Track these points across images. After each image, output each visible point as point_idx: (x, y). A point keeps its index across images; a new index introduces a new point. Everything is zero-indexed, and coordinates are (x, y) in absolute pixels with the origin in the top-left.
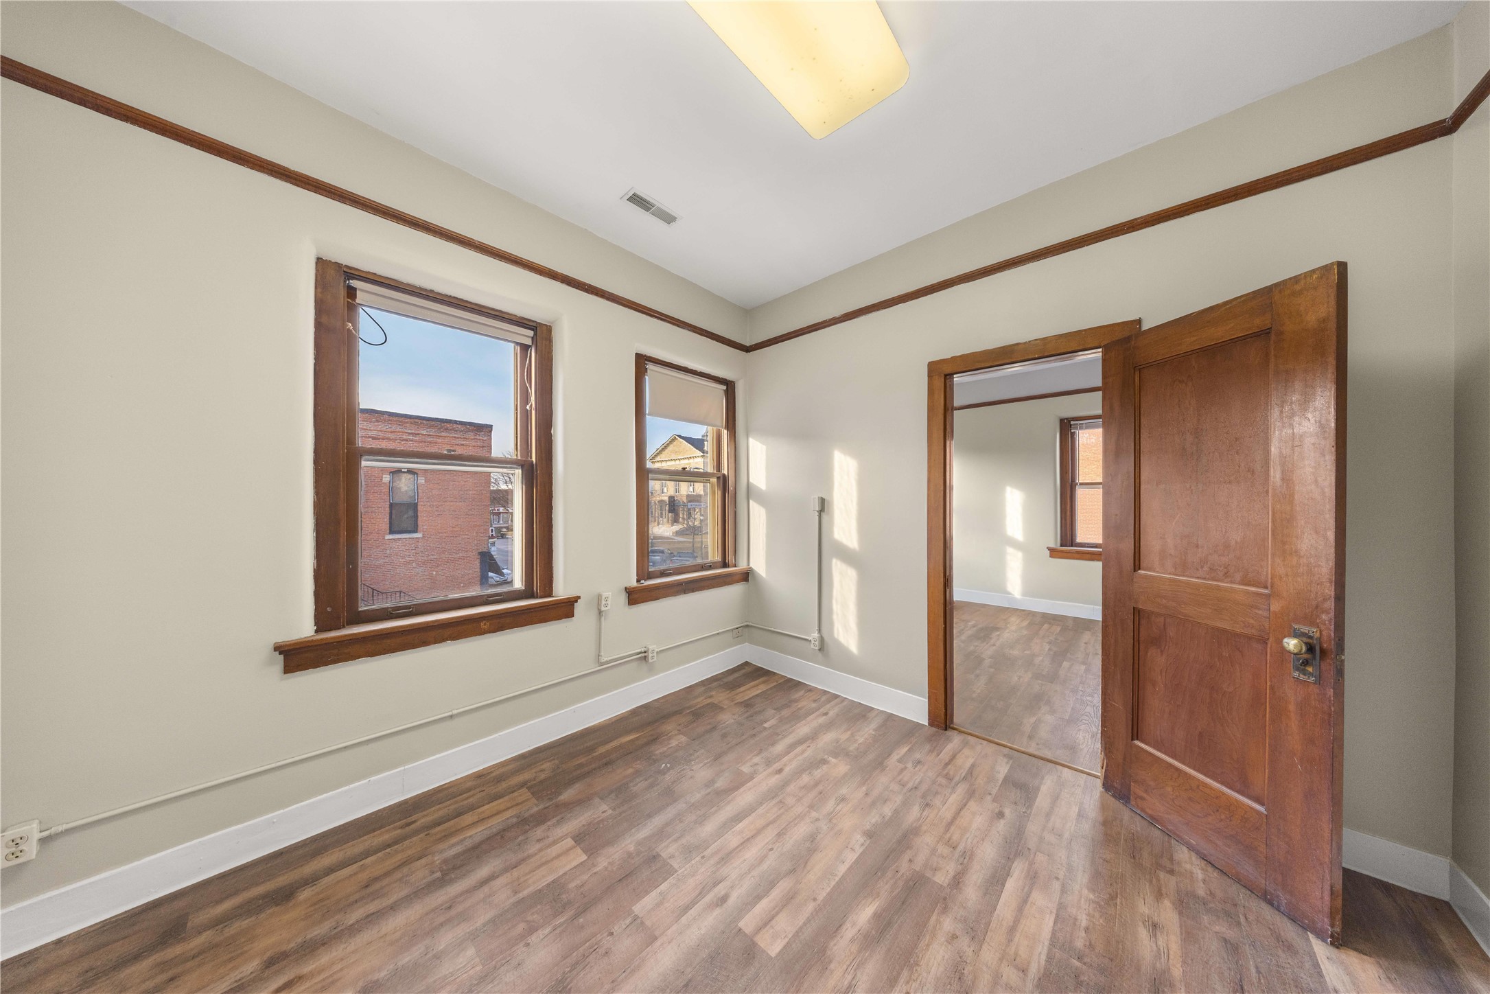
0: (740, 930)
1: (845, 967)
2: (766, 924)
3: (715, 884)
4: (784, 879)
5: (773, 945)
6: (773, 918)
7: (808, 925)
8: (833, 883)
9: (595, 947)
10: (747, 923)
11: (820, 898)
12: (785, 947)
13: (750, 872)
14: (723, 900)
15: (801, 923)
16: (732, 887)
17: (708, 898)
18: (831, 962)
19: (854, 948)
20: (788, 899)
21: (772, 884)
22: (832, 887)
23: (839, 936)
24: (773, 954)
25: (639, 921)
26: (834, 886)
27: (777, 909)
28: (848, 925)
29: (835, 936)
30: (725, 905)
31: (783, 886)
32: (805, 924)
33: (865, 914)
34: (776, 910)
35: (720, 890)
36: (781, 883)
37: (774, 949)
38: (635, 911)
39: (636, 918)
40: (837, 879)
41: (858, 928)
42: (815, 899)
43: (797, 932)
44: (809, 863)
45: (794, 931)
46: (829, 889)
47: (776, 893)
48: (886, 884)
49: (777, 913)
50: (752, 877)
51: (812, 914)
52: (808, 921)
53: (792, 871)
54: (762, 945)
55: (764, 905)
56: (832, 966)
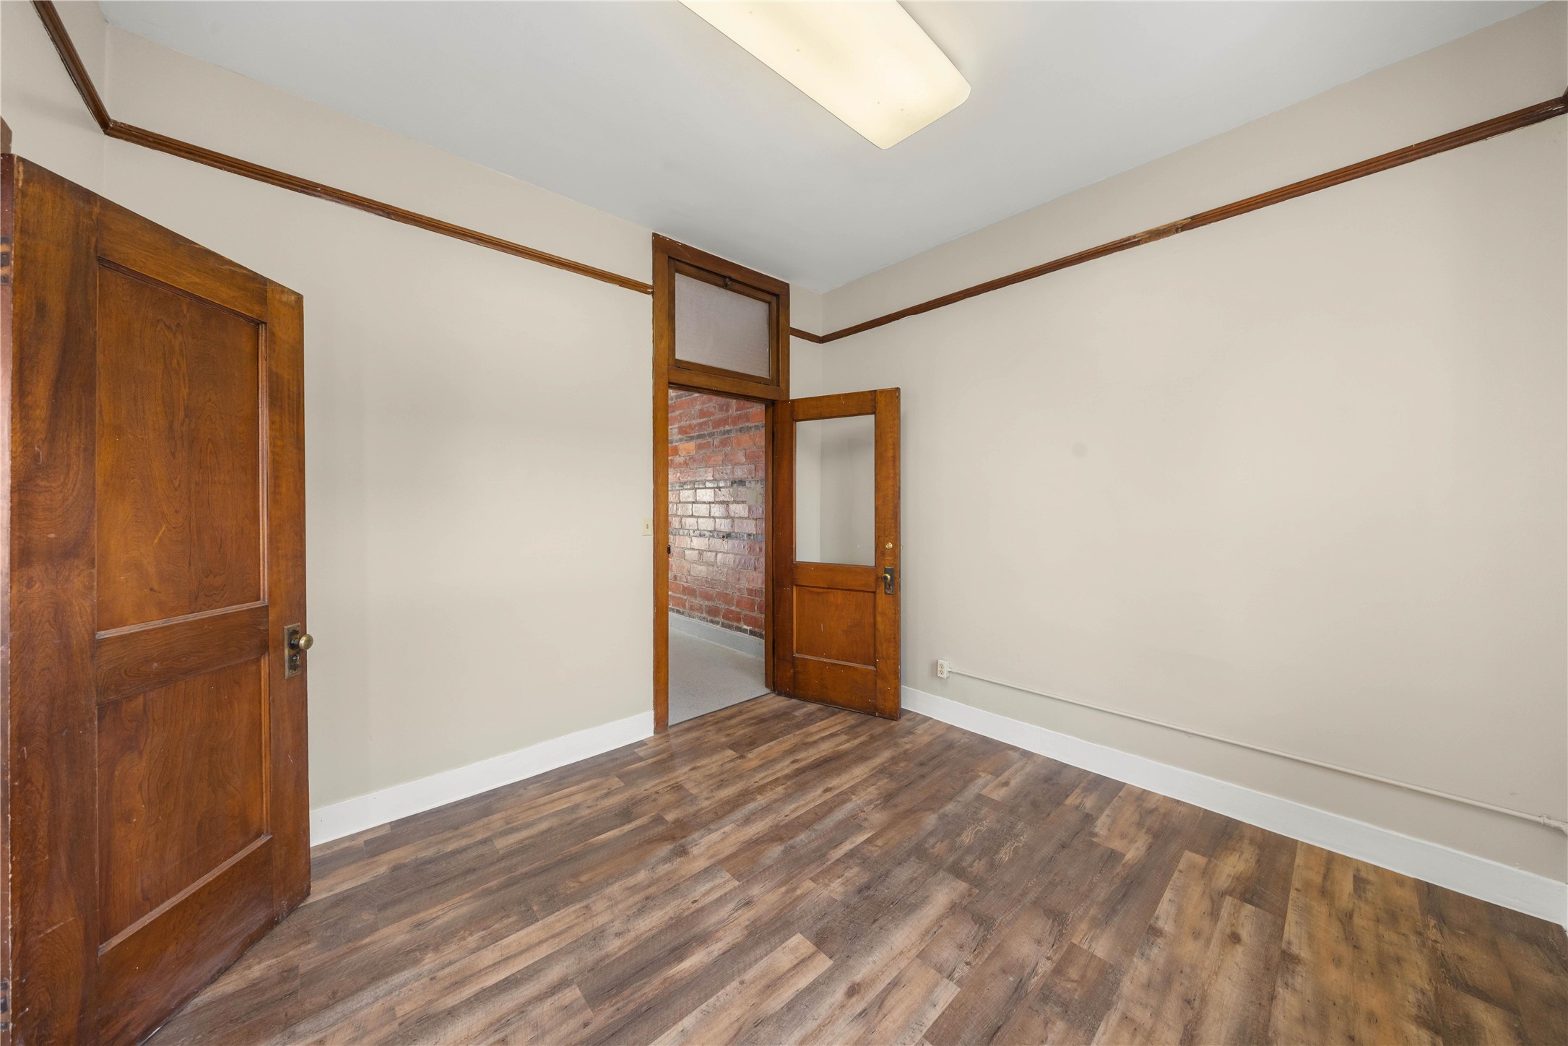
0: (831, 958)
1: (735, 922)
2: (803, 961)
3: (864, 1013)
4: (773, 1012)
5: (798, 943)
6: (795, 967)
7: (758, 956)
8: (712, 1000)
9: (976, 953)
10: (823, 963)
11: (735, 984)
12: (787, 940)
13: (819, 1026)
14: (853, 991)
15: (765, 959)
16: (843, 1007)
17: (871, 995)
18: (747, 927)
19: (720, 934)
20: (772, 986)
21: (790, 1006)
22: (715, 997)
23: (731, 944)
24: (799, 935)
25: (945, 974)
26: (712, 995)
27: (789, 975)
28: (716, 954)
29: (733, 945)
30: (850, 984)
31: (776, 1003)
32: (761, 958)
33: (695, 960)
34: (791, 974)
35: (858, 1005)
36: (778, 1008)
37: (797, 939)
38: (955, 986)
39: (950, 977)
40: (703, 1006)
41: (707, 950)
42: (742, 983)
43: (771, 951)
44: (733, 1034)
45: (774, 953)
46: (719, 994)
47: (786, 994)
48: (645, 993)
49: (789, 971)
50: (816, 1019)
51: (751, 967)
52: (756, 961)
53: (759, 1023)
54: (809, 943)
55: (803, 981)
56: (747, 923)
